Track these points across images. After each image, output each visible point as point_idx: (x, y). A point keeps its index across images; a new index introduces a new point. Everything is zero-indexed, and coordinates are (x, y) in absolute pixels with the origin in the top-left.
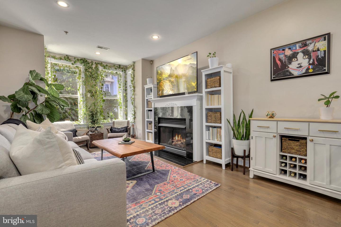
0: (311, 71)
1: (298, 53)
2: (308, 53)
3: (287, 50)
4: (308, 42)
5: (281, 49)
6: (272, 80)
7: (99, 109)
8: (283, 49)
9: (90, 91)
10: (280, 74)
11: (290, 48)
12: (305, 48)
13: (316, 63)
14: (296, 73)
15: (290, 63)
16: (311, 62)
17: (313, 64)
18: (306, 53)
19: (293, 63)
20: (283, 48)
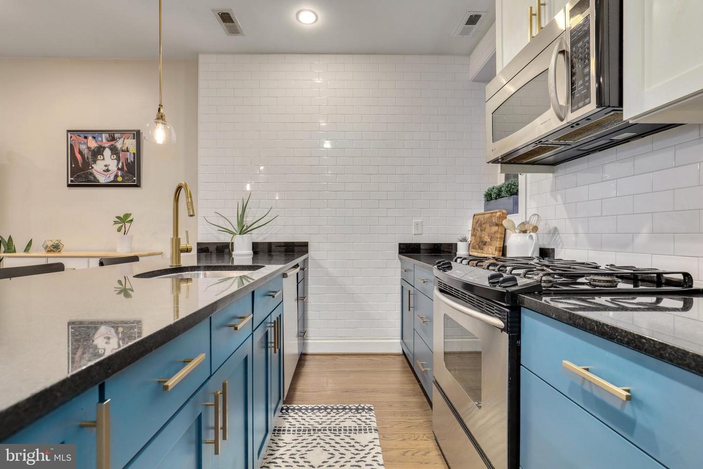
0: (120, 179)
1: (104, 148)
2: (116, 152)
3: (90, 138)
4: (116, 136)
5: (83, 136)
6: (69, 186)
8: (86, 135)
10: (81, 176)
11: (94, 138)
12: (113, 143)
13: (125, 168)
14: (102, 180)
15: (95, 162)
16: (120, 167)
17: (121, 169)
18: (114, 150)
19: (98, 162)
20: (84, 133)
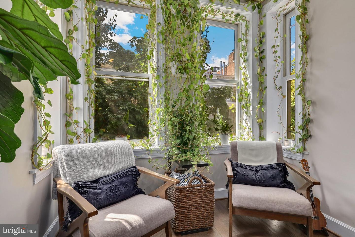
7: (199, 107)
9: (177, 57)
